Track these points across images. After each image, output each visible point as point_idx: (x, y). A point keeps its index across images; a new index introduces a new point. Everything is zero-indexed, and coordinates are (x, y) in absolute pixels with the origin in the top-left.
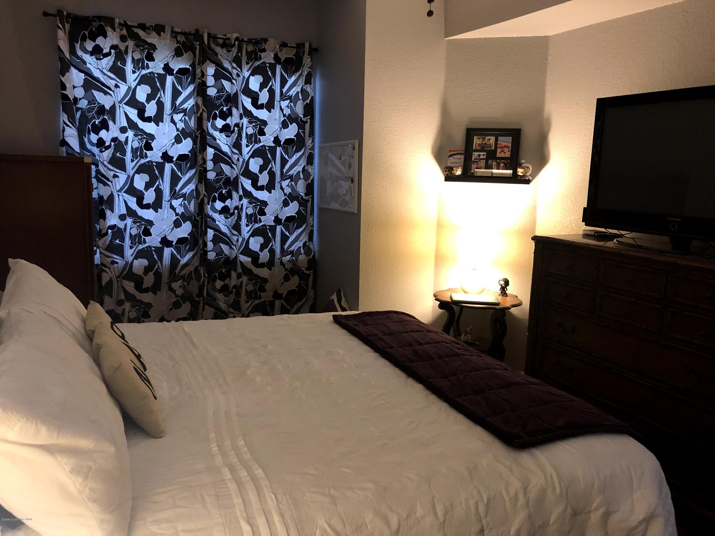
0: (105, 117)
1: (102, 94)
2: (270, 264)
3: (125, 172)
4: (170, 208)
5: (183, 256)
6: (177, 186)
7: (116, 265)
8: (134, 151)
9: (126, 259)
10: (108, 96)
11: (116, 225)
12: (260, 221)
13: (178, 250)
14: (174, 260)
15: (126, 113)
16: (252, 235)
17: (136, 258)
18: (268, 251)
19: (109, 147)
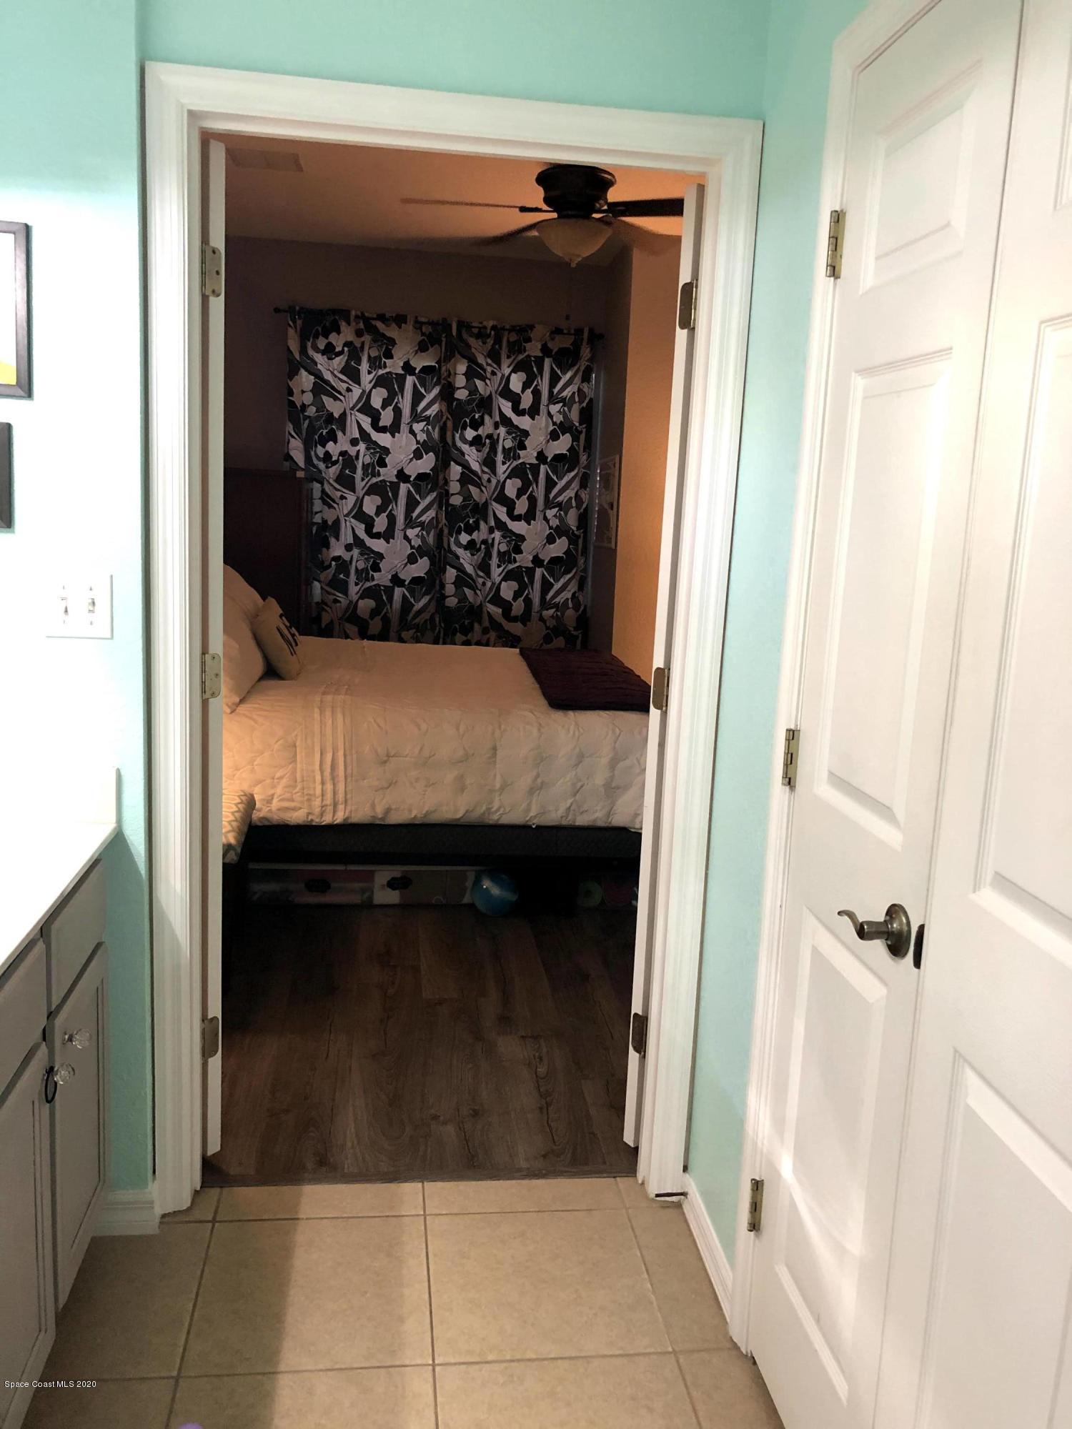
0: (333, 427)
1: (332, 399)
2: (525, 618)
3: (354, 492)
4: (404, 538)
5: (418, 601)
6: (413, 512)
7: (338, 604)
8: (365, 467)
9: (350, 598)
10: (338, 402)
11: (340, 556)
12: (515, 561)
13: (412, 592)
14: (406, 604)
15: (358, 423)
16: (505, 579)
17: (362, 597)
18: (523, 600)
19: (337, 462)
